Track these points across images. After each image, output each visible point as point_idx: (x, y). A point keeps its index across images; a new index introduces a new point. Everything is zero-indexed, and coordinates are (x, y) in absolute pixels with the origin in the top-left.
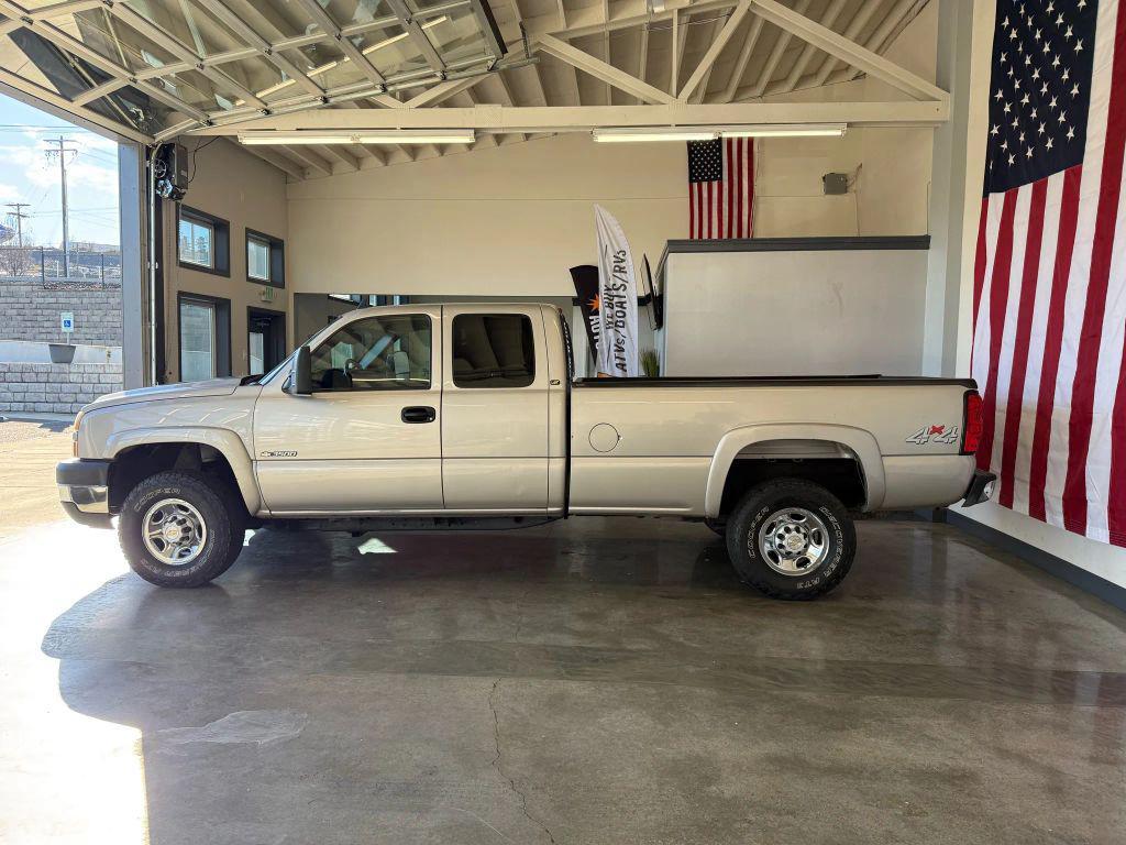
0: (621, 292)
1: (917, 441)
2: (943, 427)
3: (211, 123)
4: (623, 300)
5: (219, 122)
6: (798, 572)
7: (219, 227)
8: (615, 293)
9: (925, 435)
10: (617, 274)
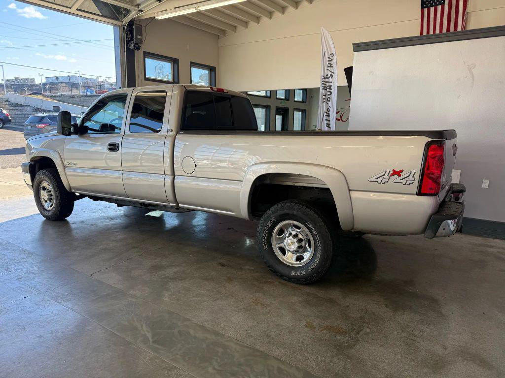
0: (330, 80)
1: (379, 181)
2: (402, 171)
3: (142, 11)
4: (331, 84)
5: (145, 10)
6: (295, 264)
7: (175, 62)
8: (327, 80)
9: (386, 177)
10: (329, 68)
